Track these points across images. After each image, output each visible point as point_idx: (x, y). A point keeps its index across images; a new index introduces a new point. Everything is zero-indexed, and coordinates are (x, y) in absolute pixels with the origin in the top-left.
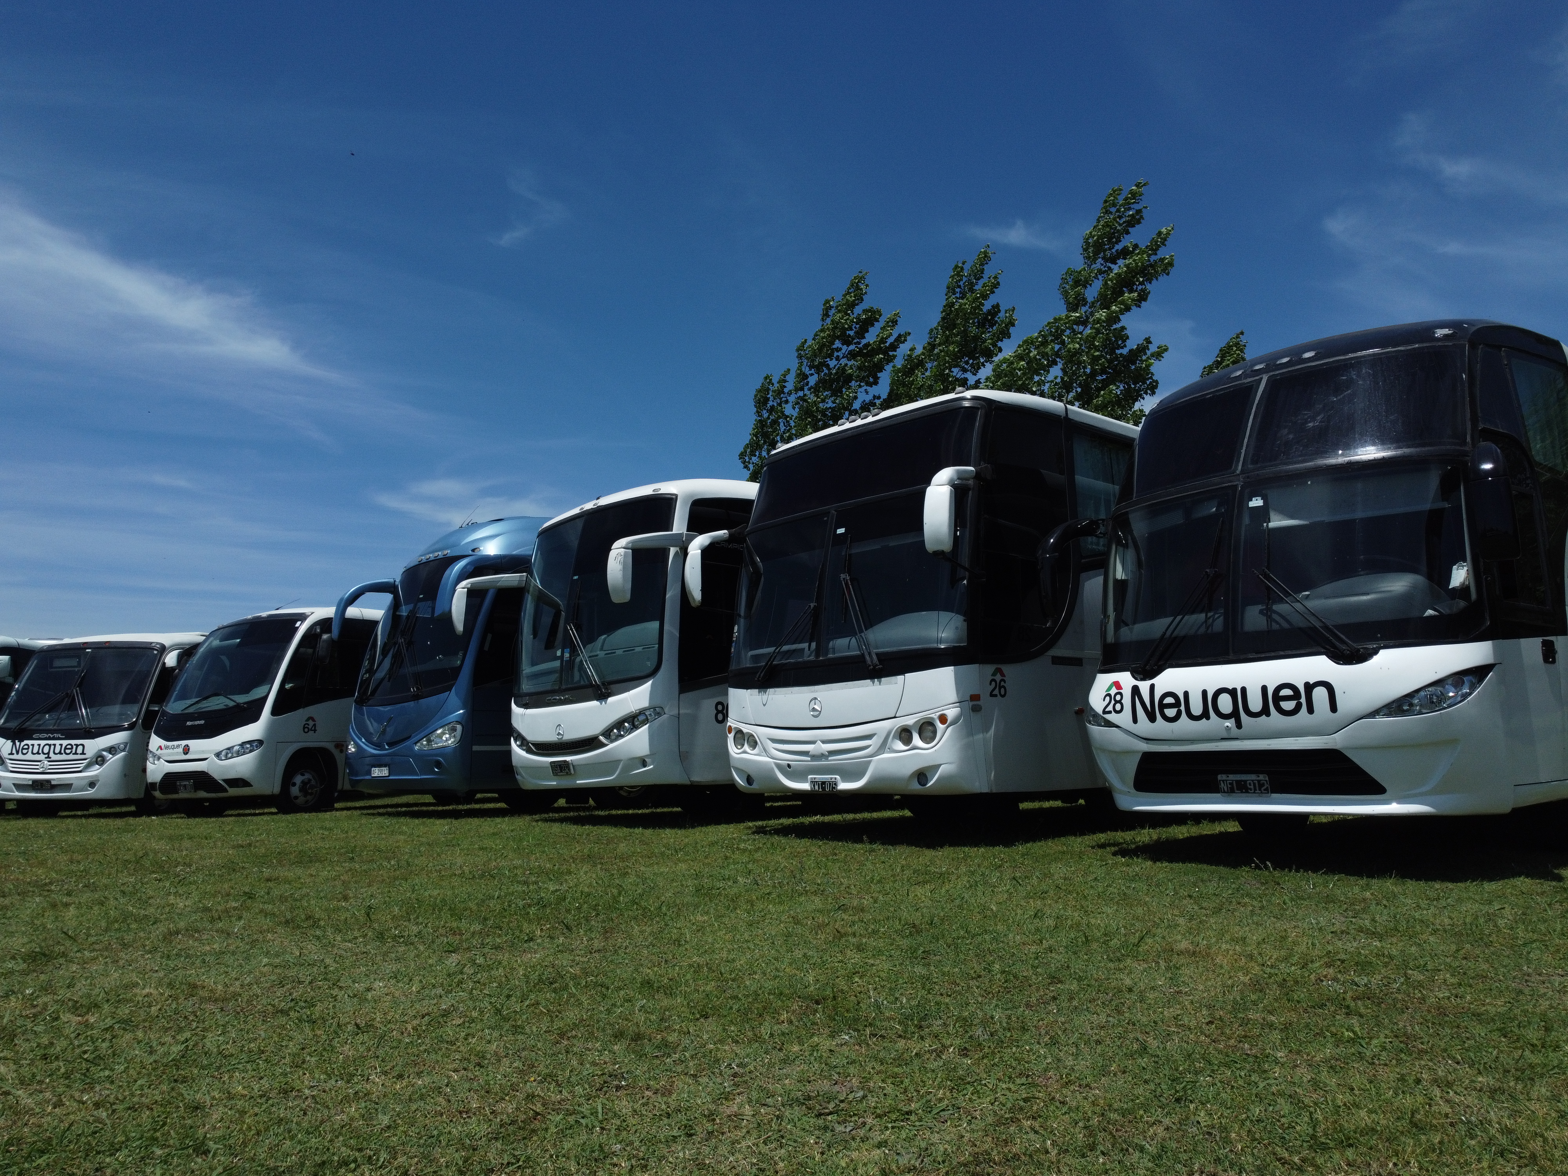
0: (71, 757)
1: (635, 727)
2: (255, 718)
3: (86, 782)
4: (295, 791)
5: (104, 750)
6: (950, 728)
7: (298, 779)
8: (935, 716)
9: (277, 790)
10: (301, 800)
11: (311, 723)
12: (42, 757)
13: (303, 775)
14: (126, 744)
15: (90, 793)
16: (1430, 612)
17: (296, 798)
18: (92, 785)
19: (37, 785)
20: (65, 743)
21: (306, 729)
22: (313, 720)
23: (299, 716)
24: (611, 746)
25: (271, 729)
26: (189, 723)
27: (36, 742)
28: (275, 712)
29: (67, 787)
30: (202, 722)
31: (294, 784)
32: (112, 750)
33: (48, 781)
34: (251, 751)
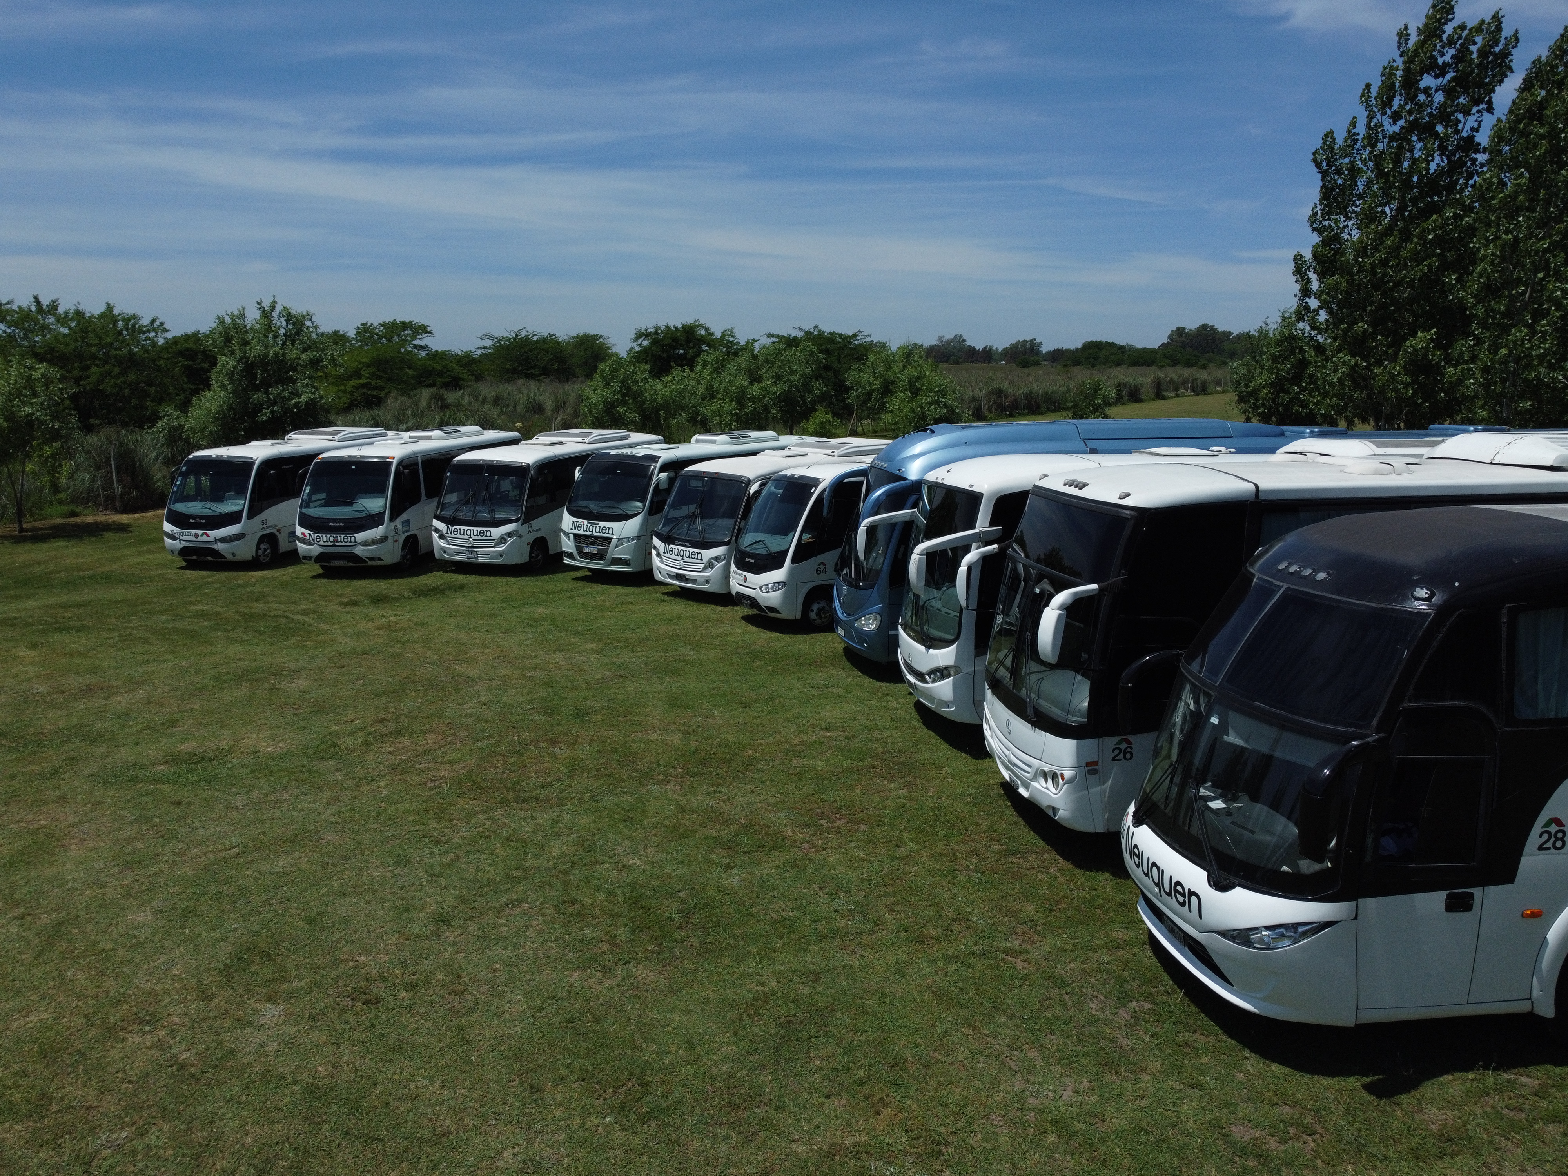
0: (695, 561)
1: (943, 677)
2: (780, 566)
3: (703, 580)
4: (813, 615)
5: (712, 558)
6: (1066, 786)
7: (815, 607)
8: (1058, 772)
9: (798, 616)
10: (818, 621)
11: (822, 567)
12: (679, 558)
13: (819, 603)
14: (725, 556)
15: (706, 587)
16: (1285, 868)
17: (814, 620)
18: (707, 582)
19: (679, 577)
20: (692, 550)
21: (818, 571)
22: (824, 564)
23: (812, 563)
24: (931, 685)
25: (791, 573)
26: (747, 559)
27: (677, 547)
28: (793, 561)
29: (694, 581)
30: (753, 561)
31: (812, 611)
32: (717, 559)
33: (684, 575)
34: (779, 589)
